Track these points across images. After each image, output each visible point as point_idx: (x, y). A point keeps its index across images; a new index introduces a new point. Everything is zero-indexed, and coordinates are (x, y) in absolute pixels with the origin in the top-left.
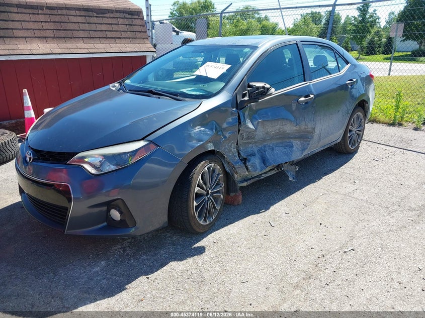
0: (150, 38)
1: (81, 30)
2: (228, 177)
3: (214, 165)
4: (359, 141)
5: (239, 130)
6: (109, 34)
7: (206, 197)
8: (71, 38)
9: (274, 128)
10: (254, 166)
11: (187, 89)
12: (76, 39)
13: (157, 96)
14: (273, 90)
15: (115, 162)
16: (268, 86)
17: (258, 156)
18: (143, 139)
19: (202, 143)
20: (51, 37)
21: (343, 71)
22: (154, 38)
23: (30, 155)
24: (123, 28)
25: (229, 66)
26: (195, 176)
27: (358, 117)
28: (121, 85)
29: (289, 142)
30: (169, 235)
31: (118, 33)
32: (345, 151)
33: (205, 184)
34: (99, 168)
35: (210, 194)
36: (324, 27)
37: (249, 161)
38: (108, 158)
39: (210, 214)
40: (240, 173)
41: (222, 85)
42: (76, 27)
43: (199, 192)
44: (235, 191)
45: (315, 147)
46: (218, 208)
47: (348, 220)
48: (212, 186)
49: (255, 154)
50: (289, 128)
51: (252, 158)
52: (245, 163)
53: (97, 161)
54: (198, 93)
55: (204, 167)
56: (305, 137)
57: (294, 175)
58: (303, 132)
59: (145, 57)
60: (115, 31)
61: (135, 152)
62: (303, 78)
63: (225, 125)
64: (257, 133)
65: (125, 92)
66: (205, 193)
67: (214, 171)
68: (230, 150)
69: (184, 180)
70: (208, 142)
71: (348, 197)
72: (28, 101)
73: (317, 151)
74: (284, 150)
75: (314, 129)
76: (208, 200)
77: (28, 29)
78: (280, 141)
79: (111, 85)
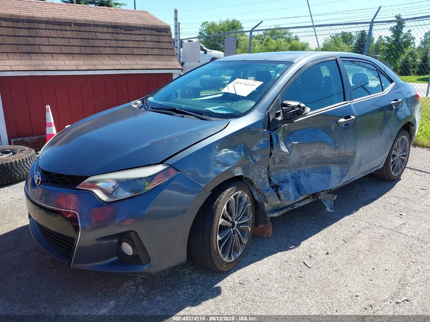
0: (178, 56)
1: (107, 47)
2: (257, 206)
3: (242, 193)
4: (403, 167)
5: (271, 154)
6: (136, 51)
7: (232, 230)
8: (97, 54)
9: (311, 152)
10: (287, 194)
11: (213, 108)
12: (103, 55)
13: (181, 115)
14: (308, 109)
15: (130, 188)
16: (303, 105)
17: (291, 182)
18: (161, 163)
19: (228, 168)
20: (78, 54)
21: (387, 90)
22: (182, 56)
23: (39, 177)
24: (150, 45)
25: (260, 83)
26: (219, 206)
27: (403, 140)
28: (143, 102)
29: (327, 168)
30: (188, 271)
31: (145, 49)
32: (387, 178)
33: (231, 215)
34: (111, 194)
35: (236, 225)
36: (355, 47)
37: (281, 189)
38: (122, 183)
39: (236, 249)
40: (271, 202)
41: (253, 103)
42: (103, 43)
43: (223, 224)
44: (265, 223)
45: (355, 173)
46: (245, 241)
47: (398, 261)
48: (239, 217)
49: (288, 180)
50: (327, 152)
51: (285, 185)
52: (276, 191)
53: (110, 186)
54: (225, 112)
55: (229, 195)
56: (345, 162)
57: (331, 205)
58: (342, 157)
59: (171, 75)
60: (142, 48)
61: (151, 178)
62: (343, 96)
63: (255, 148)
64: (291, 157)
65: (146, 110)
66: (230, 225)
67: (241, 199)
68: (260, 176)
69: (207, 210)
70: (235, 166)
71: (395, 233)
72: (50, 118)
73: (357, 178)
74: (320, 176)
75: (355, 153)
76: (234, 233)
77: (55, 45)
78: (316, 166)
79: (133, 102)
